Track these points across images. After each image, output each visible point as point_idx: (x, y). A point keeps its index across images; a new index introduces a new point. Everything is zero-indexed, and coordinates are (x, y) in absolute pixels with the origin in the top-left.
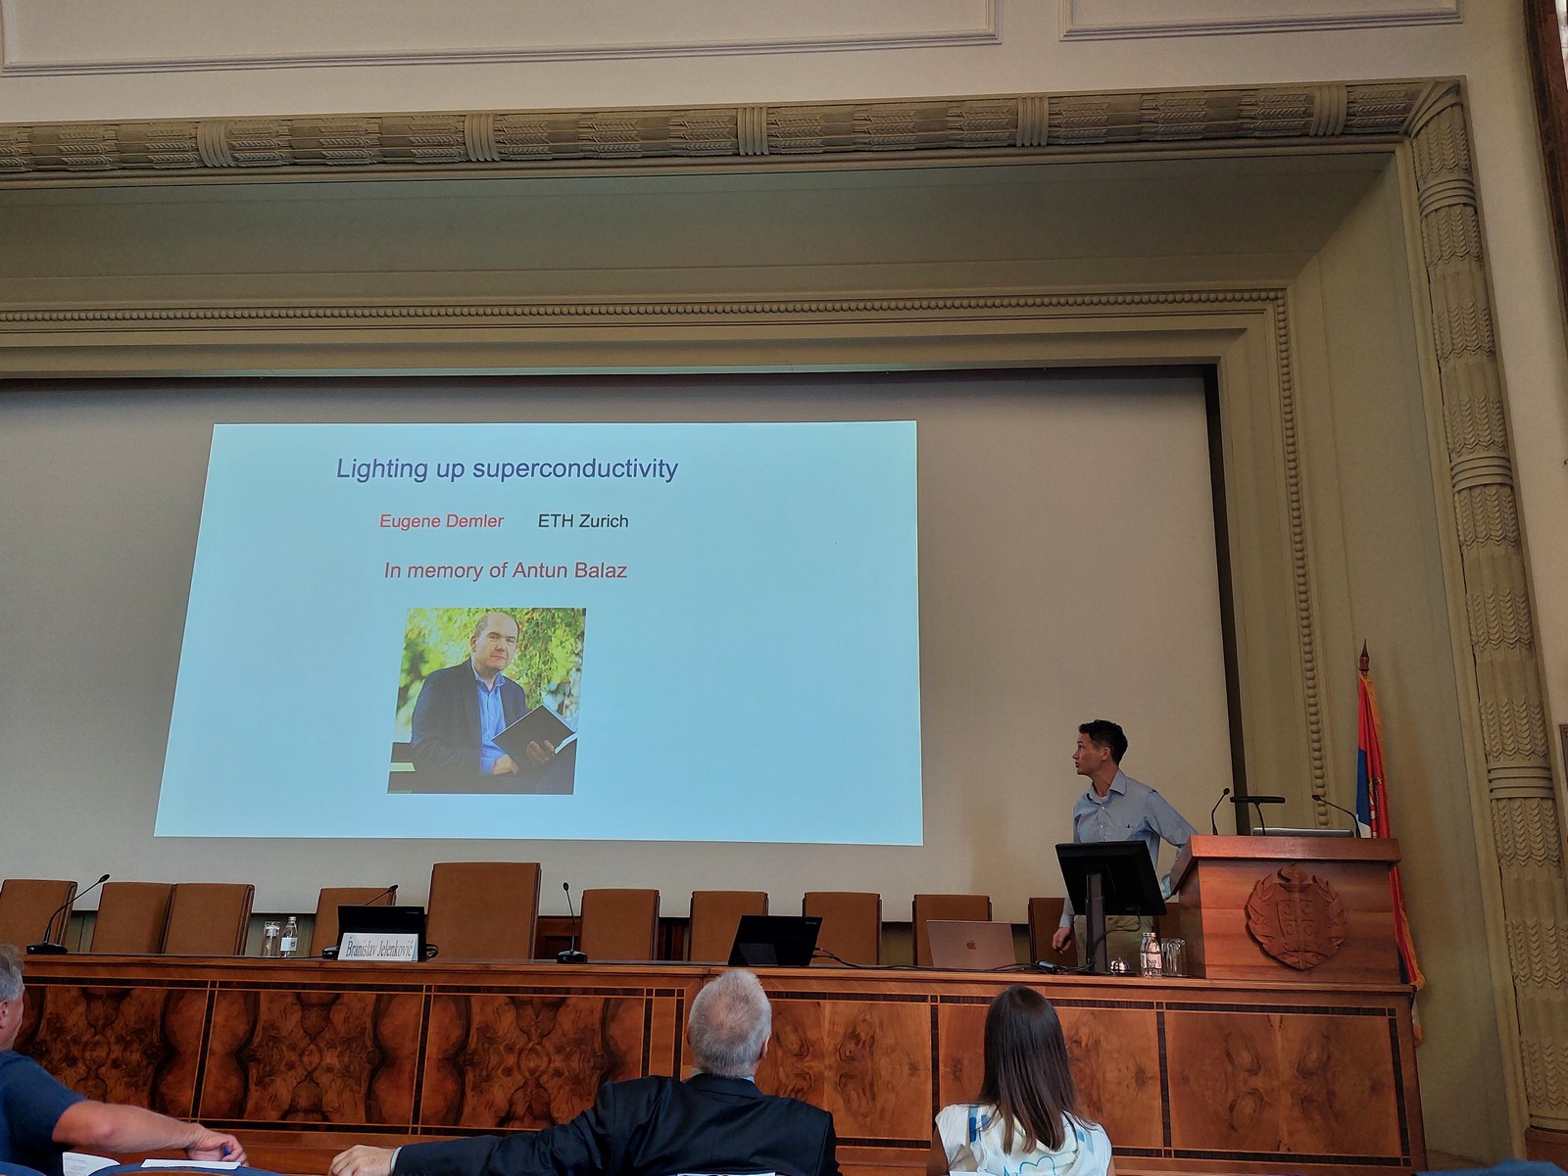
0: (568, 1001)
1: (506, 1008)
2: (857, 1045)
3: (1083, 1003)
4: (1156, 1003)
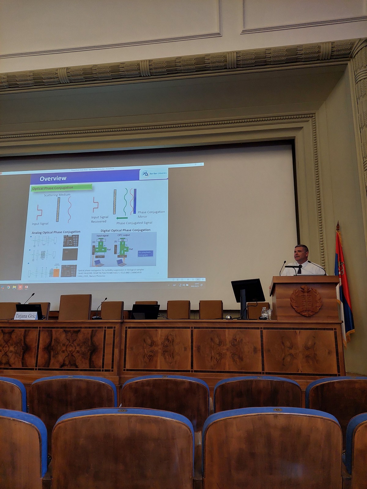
0: (81, 331)
1: (63, 333)
2: (168, 342)
3: (238, 328)
4: (260, 327)
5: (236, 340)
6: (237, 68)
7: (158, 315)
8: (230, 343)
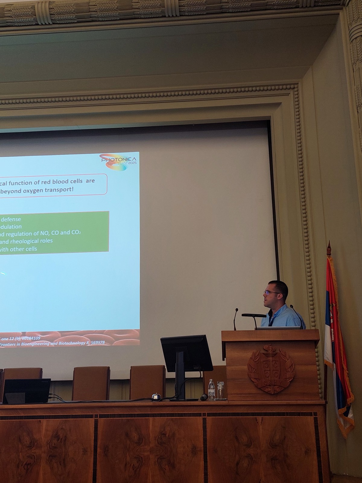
2: (58, 441)
3: (168, 415)
4: (203, 413)
5: (165, 434)
6: (181, 16)
7: (50, 396)
8: (156, 440)
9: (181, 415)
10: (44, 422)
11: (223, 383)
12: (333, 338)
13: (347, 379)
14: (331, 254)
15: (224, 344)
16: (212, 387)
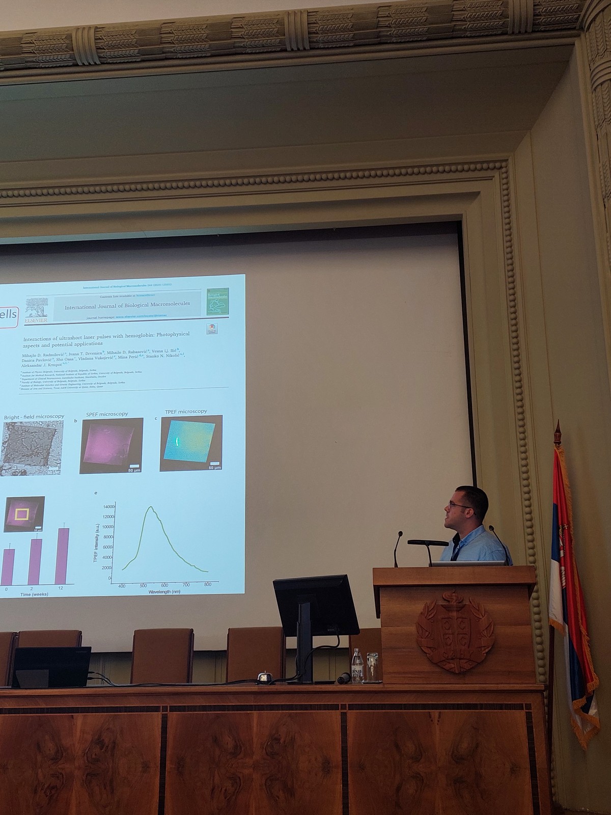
2: (102, 749)
3: (283, 707)
4: (341, 704)
5: (278, 740)
6: (312, 49)
7: (89, 675)
8: (263, 748)
9: (305, 707)
10: (79, 718)
11: (376, 655)
12: (564, 581)
13: (587, 650)
14: (560, 443)
15: (377, 589)
16: (358, 661)
